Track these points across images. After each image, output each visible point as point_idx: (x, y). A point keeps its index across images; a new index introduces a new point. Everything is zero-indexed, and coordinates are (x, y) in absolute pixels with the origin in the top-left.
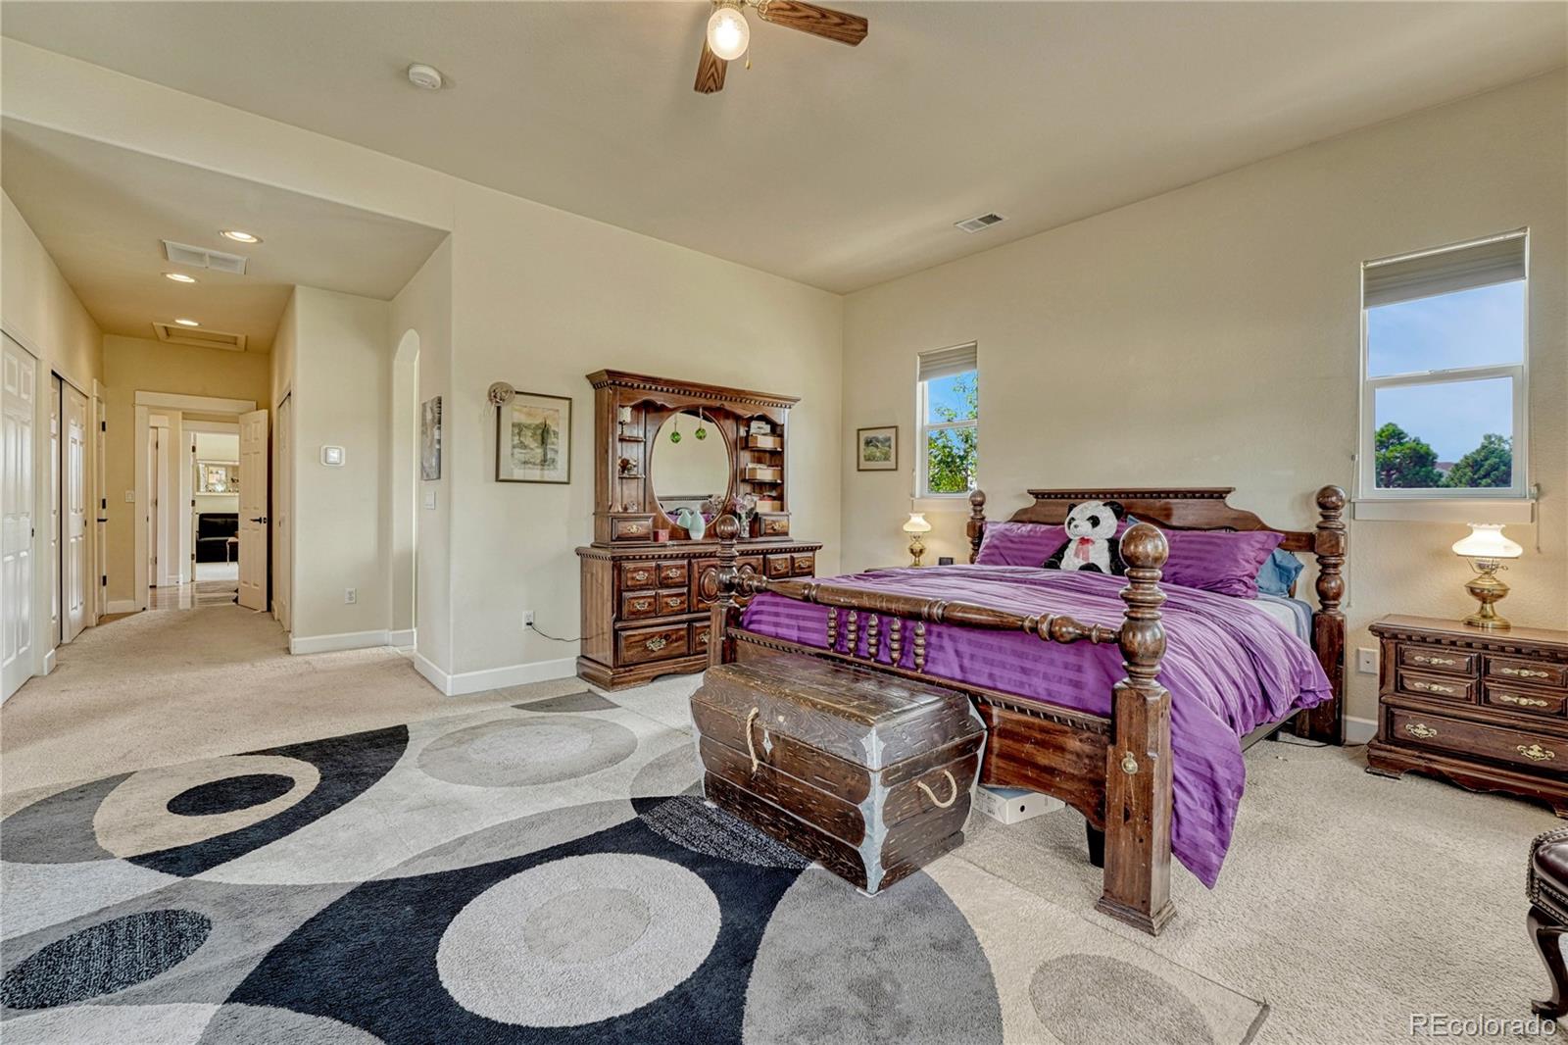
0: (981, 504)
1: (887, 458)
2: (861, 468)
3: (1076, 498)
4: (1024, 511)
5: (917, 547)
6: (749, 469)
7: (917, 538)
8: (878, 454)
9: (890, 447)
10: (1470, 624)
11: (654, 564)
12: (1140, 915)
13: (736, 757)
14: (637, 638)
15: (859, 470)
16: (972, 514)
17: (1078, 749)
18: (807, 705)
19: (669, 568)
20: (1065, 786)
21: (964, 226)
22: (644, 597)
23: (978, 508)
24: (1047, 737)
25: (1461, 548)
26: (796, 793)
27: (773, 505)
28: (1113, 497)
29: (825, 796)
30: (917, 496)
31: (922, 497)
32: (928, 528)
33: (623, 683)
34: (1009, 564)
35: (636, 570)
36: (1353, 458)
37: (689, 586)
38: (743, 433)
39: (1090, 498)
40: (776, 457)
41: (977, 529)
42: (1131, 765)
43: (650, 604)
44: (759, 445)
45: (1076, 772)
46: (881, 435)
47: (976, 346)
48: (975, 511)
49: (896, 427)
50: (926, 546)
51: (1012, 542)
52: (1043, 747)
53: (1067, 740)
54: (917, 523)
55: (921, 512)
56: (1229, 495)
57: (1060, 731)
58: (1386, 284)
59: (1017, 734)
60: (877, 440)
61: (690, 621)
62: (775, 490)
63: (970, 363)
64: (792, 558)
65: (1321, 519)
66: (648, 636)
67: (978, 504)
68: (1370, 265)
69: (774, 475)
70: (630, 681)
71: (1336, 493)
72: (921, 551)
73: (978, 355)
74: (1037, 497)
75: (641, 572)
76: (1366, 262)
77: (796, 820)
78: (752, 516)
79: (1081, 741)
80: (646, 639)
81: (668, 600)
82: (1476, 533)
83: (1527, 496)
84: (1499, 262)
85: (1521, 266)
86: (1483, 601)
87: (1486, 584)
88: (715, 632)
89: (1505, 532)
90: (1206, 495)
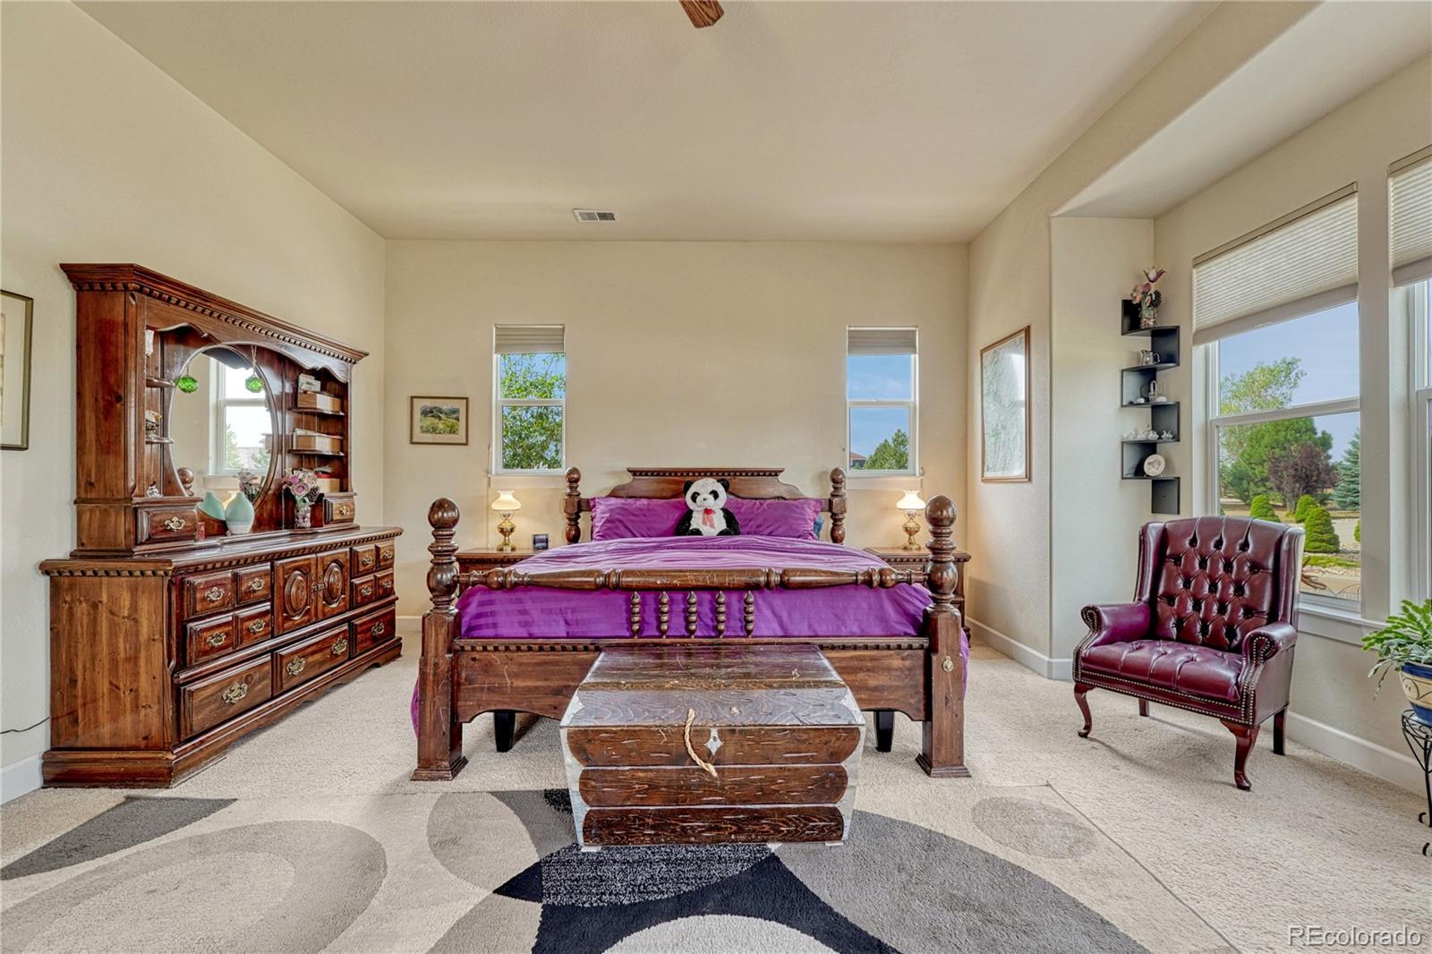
0: (577, 480)
1: (453, 431)
2: (415, 440)
3: (694, 475)
4: (622, 487)
5: (507, 526)
6: (298, 437)
7: (506, 516)
8: (441, 426)
9: (458, 419)
10: (905, 548)
11: (229, 574)
12: (958, 768)
13: (650, 775)
14: (209, 692)
15: (412, 443)
16: (568, 491)
17: (901, 666)
18: (759, 688)
19: (251, 576)
20: (891, 697)
21: (580, 213)
22: (219, 626)
23: (575, 485)
24: (876, 663)
25: (900, 505)
26: (755, 781)
27: (331, 483)
28: (723, 475)
29: (797, 769)
30: (494, 473)
31: (497, 474)
32: (518, 506)
33: (189, 766)
34: (635, 536)
35: (209, 586)
36: (844, 450)
37: (272, 600)
38: (288, 389)
39: (706, 475)
40: (337, 424)
41: (576, 504)
42: (949, 664)
43: (227, 634)
44: (318, 407)
45: (900, 684)
46: (445, 405)
47: (563, 329)
48: (571, 488)
49: (467, 399)
50: (516, 525)
51: (634, 515)
52: (873, 672)
53: (892, 661)
54: (507, 501)
55: (510, 490)
56: (781, 474)
57: (886, 656)
58: (860, 342)
59: (851, 668)
60: (440, 411)
61: (272, 651)
62: (338, 467)
63: (557, 344)
64: (377, 549)
65: (832, 489)
66: (225, 684)
67: (573, 479)
68: (852, 329)
69: (333, 447)
70: (200, 761)
71: (842, 472)
72: (512, 530)
73: (565, 334)
74: (634, 475)
75: (215, 589)
76: (850, 326)
77: (746, 809)
78: (315, 499)
79: (903, 659)
80: (222, 690)
81: (250, 624)
82: (907, 495)
83: (918, 475)
84: (905, 342)
85: (915, 346)
86: (910, 535)
87: (911, 525)
88: (436, 649)
89: (918, 494)
90: (755, 474)
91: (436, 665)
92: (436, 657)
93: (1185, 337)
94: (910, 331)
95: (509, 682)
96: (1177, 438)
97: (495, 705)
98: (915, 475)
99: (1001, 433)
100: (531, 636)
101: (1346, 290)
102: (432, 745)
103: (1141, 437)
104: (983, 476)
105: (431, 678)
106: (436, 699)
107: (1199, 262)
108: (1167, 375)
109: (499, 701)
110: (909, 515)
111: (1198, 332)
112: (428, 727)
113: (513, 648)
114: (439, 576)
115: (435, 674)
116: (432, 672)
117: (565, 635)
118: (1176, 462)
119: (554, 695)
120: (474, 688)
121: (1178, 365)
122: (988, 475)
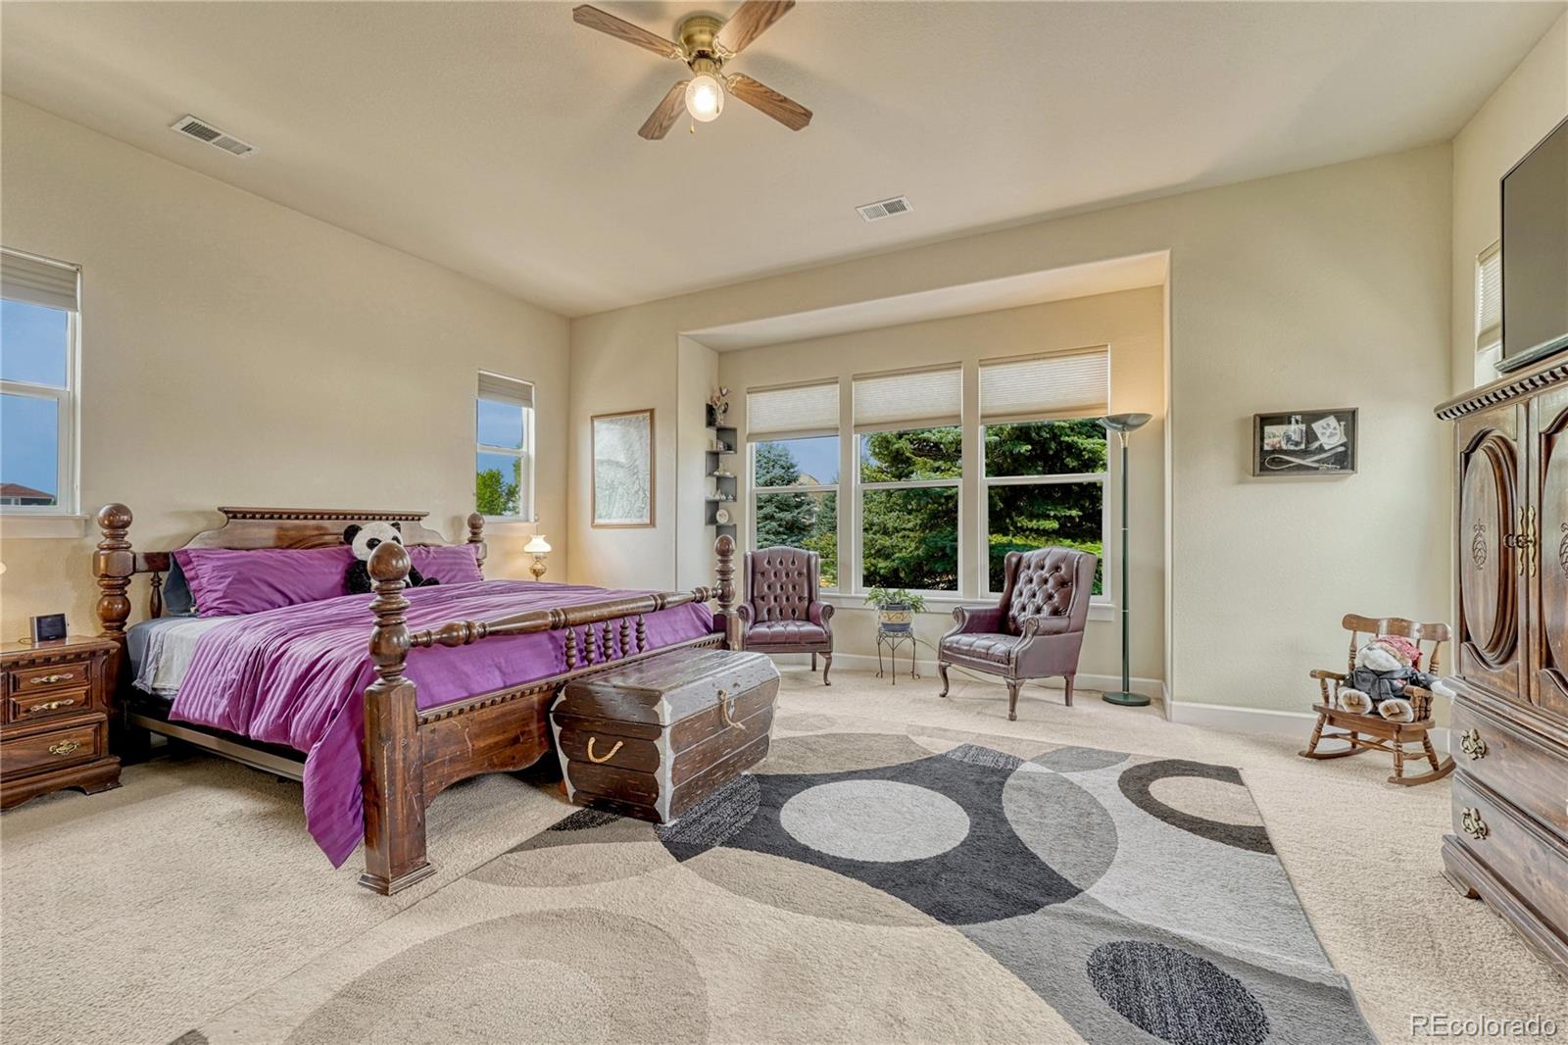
0: (125, 525)
16: (105, 541)
23: (118, 531)
25: (528, 549)
41: (127, 561)
48: (111, 536)
58: (487, 385)
65: (470, 535)
68: (481, 371)
71: (481, 518)
74: (233, 518)
76: (479, 369)
82: (534, 540)
83: (533, 520)
84: (523, 395)
85: (531, 401)
86: (537, 576)
87: (539, 566)
88: (406, 728)
89: (545, 539)
90: (410, 518)
91: (406, 747)
92: (405, 737)
93: (741, 436)
94: (527, 386)
95: (470, 745)
96: (735, 499)
97: (457, 776)
98: (527, 521)
99: (617, 488)
100: (471, 696)
101: (831, 431)
102: (406, 844)
103: (711, 498)
104: (593, 522)
105: (401, 764)
106: (408, 788)
107: (750, 391)
108: (727, 460)
109: (460, 771)
110: (536, 558)
111: (750, 435)
112: (400, 826)
113: (455, 712)
114: (395, 640)
115: (404, 759)
116: (401, 756)
117: (502, 685)
118: (734, 514)
119: (512, 745)
120: (435, 764)
121: (736, 452)
122: (598, 521)
